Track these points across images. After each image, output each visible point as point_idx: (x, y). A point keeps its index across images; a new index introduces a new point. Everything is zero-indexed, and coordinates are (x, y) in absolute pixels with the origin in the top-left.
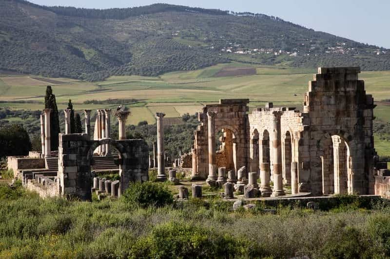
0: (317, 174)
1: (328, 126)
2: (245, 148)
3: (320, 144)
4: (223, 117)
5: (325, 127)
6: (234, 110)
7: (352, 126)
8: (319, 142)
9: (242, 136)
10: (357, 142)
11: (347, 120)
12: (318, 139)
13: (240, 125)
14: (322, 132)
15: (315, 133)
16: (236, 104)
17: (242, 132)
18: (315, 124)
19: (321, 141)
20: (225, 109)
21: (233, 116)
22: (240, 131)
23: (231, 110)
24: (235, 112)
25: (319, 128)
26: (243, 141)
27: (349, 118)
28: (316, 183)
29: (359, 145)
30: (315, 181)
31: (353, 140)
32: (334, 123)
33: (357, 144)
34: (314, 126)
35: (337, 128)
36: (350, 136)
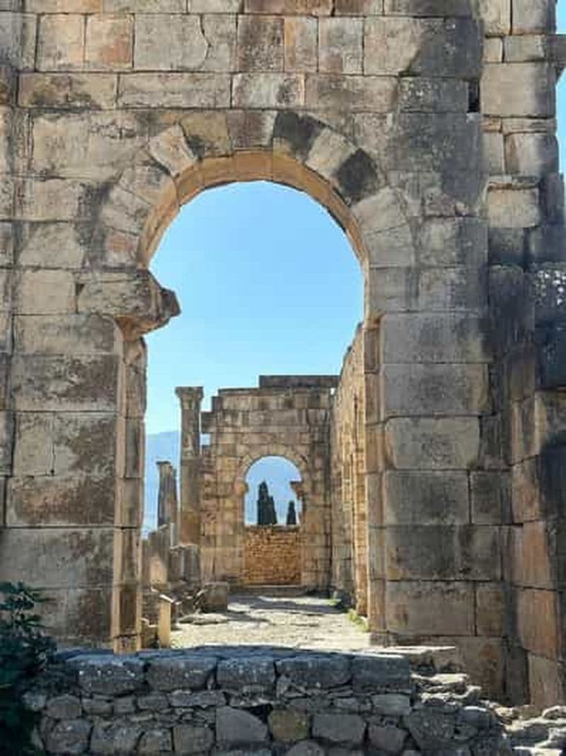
0: (67, 456)
1: (182, 82)
2: (325, 506)
3: (107, 212)
4: (266, 423)
5: (154, 84)
6: (297, 404)
7: (379, 88)
8: (98, 194)
9: (319, 476)
10: (415, 210)
11: (337, 38)
12: (95, 174)
13: (313, 445)
14: (127, 122)
15: (70, 127)
16: (302, 389)
17: (319, 463)
18: (72, 57)
19: (114, 194)
20: (274, 402)
21: (293, 419)
22: (313, 462)
23: (289, 404)
24: (300, 410)
25: (100, 89)
26: (320, 488)
27: (351, 25)
28: (58, 529)
29: (438, 233)
30: (47, 512)
31: (384, 195)
32: (225, 57)
33: (417, 227)
34: (66, 77)
35: (253, 99)
36: (361, 156)
